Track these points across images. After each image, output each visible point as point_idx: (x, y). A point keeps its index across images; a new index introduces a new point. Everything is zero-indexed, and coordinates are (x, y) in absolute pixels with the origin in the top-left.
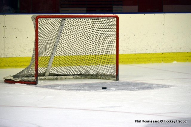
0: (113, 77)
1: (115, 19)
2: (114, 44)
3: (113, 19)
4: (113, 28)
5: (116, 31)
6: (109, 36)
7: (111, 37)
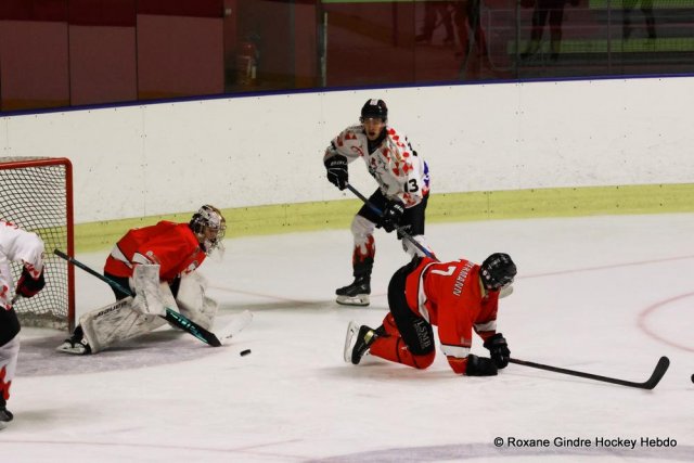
0: (59, 319)
1: (62, 168)
2: (60, 235)
3: (57, 169)
4: (58, 191)
5: (65, 199)
6: (47, 212)
7: (51, 216)
